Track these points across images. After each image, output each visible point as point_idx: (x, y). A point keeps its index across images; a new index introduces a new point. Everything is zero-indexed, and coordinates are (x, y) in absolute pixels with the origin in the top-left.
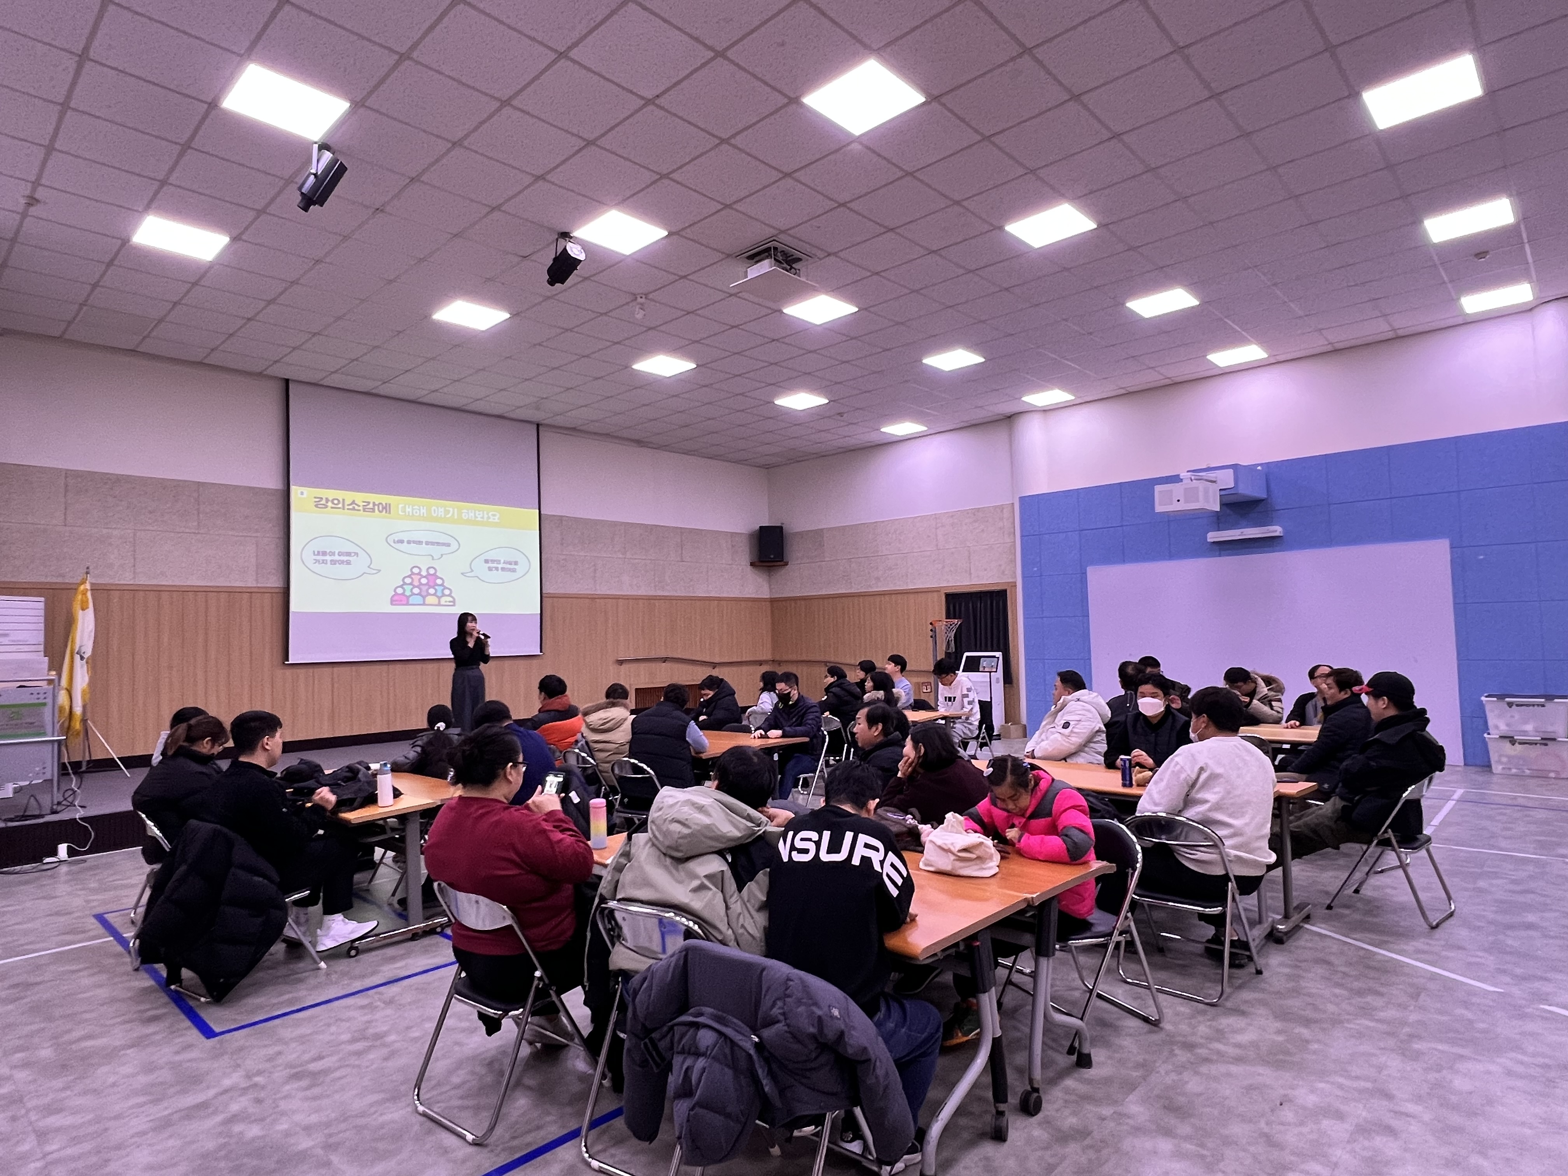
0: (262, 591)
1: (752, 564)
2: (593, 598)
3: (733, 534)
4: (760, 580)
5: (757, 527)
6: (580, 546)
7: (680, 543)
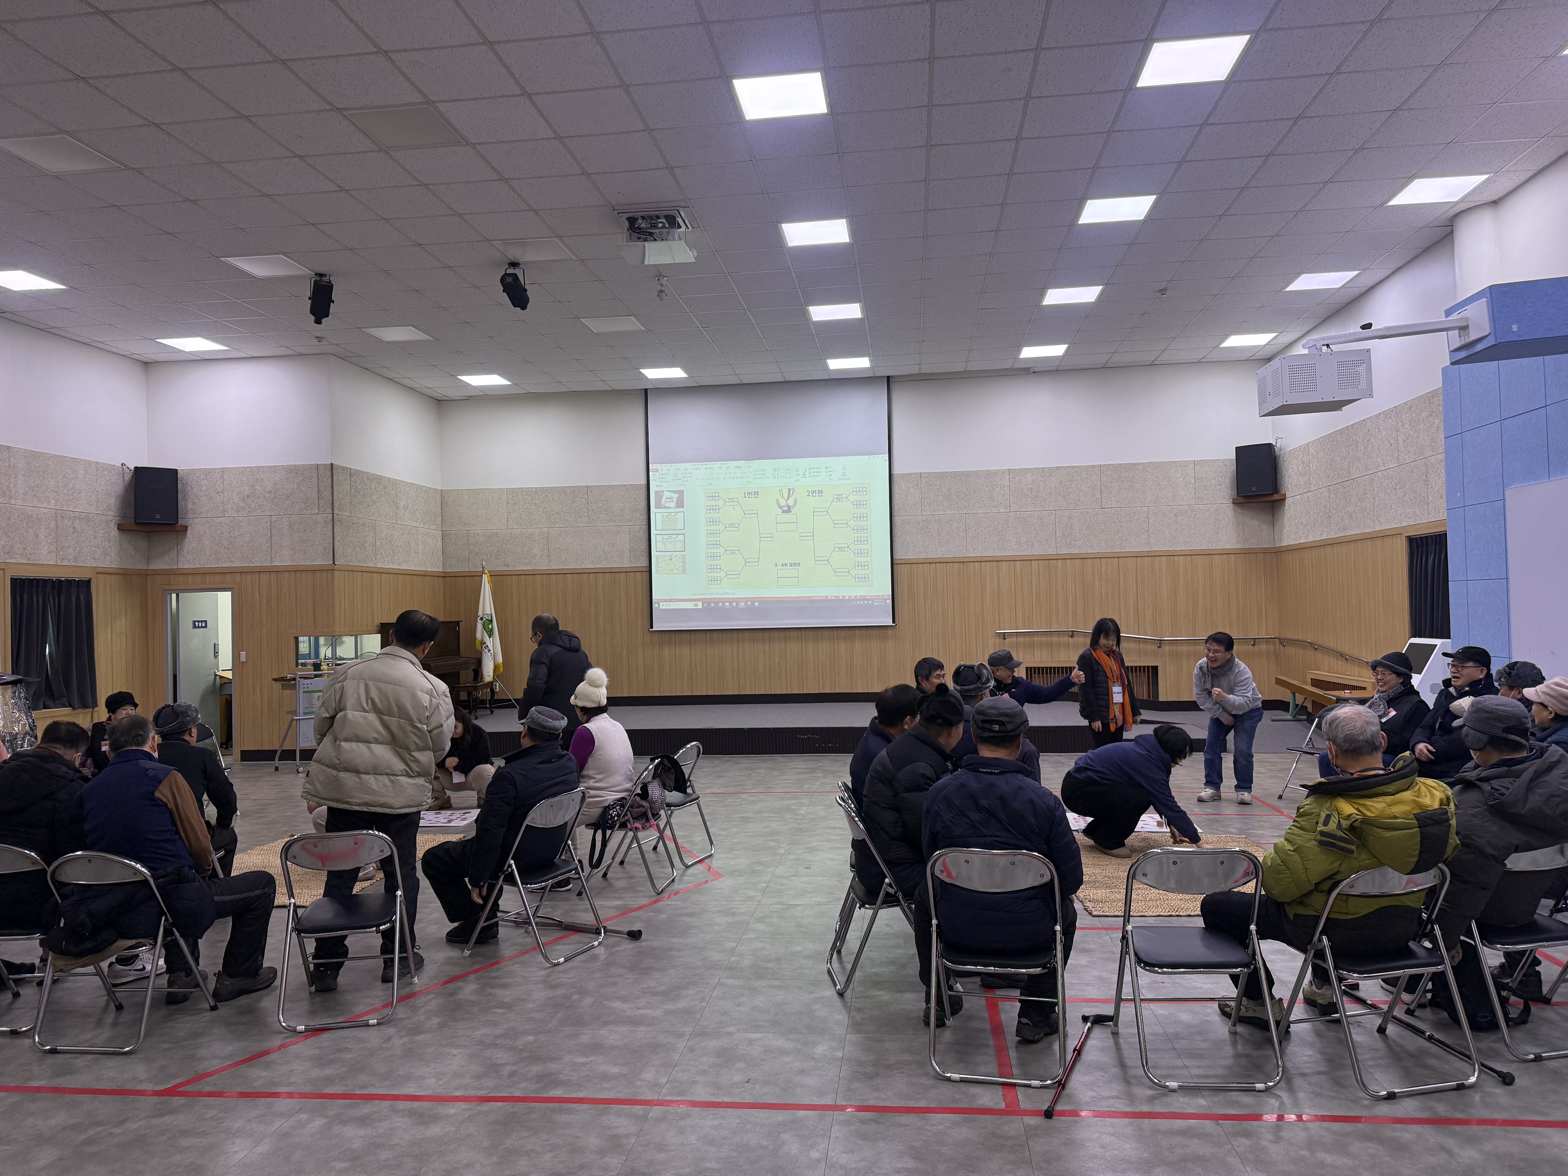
1: (1234, 502)
2: (963, 562)
4: (1254, 523)
5: (1236, 450)
6: (945, 503)
7: (1099, 485)
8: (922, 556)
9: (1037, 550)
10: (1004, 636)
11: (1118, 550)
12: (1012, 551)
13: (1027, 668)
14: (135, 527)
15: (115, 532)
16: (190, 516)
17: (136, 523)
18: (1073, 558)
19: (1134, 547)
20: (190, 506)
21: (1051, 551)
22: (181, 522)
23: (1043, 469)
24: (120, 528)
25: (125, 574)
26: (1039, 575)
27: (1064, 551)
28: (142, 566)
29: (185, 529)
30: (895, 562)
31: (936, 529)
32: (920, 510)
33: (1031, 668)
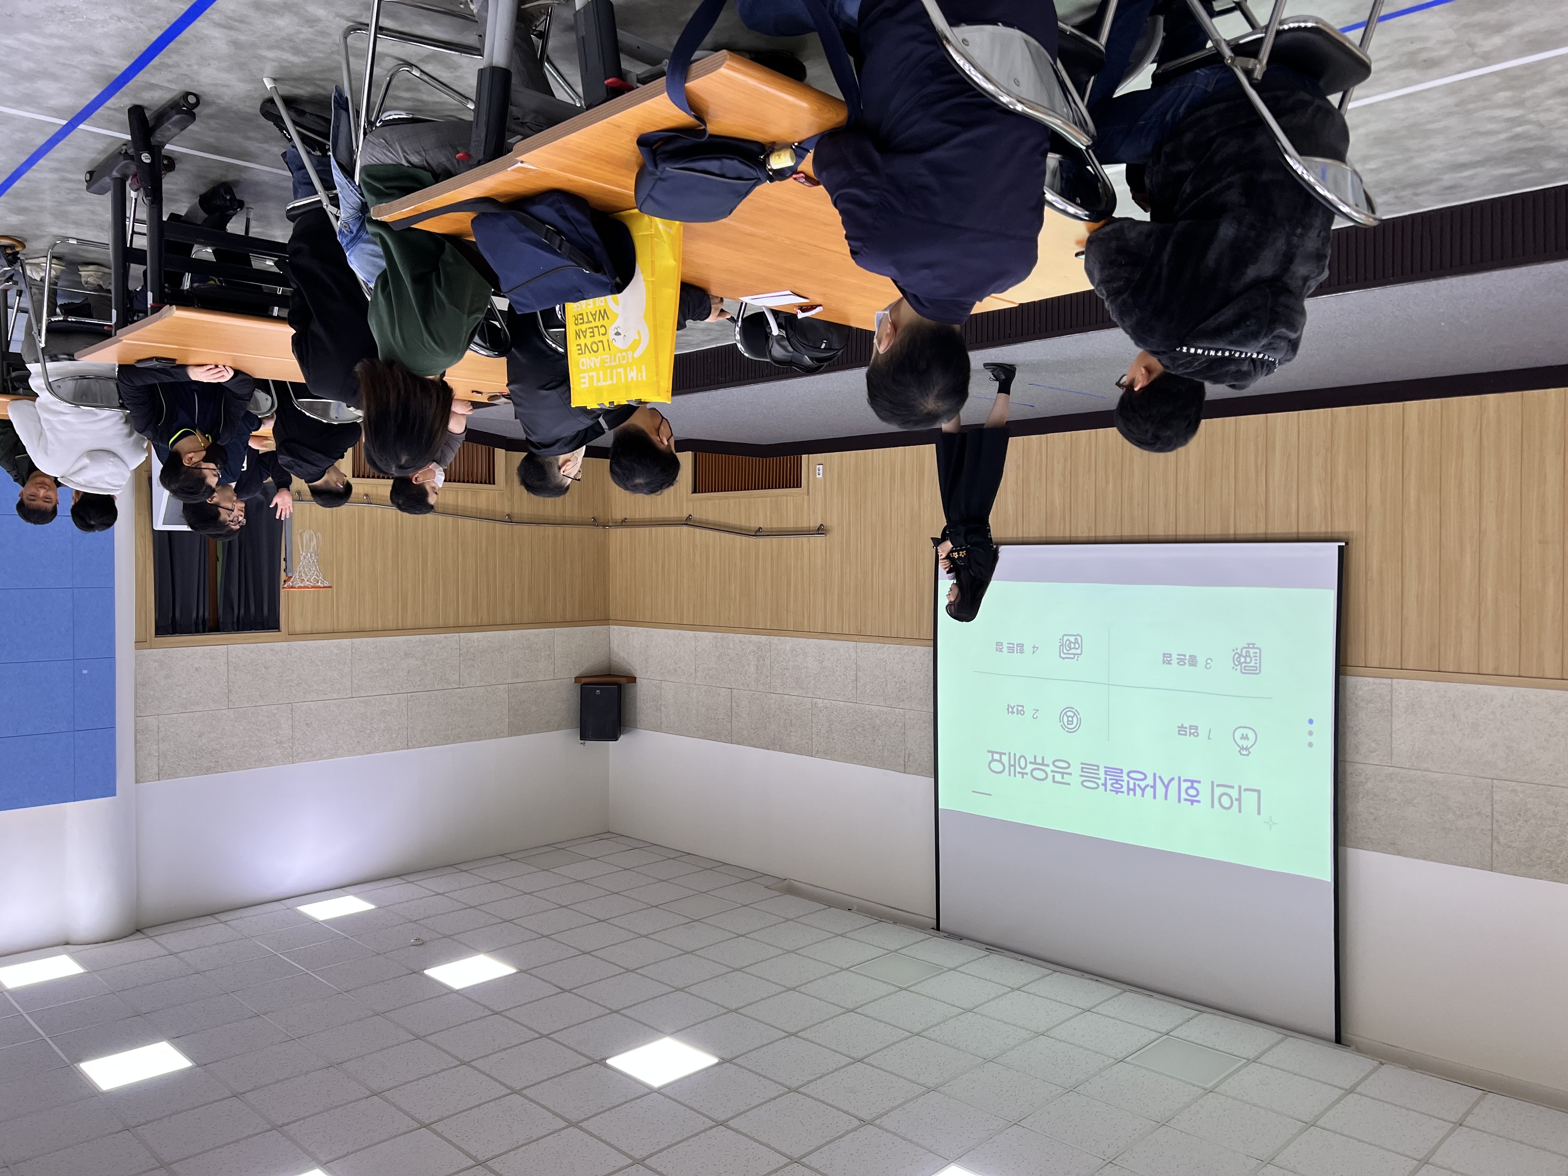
0: (1384, 670)
1: (633, 679)
2: (860, 635)
3: (658, 729)
4: (622, 654)
5: (622, 738)
6: (878, 722)
7: (733, 719)
8: (905, 648)
9: (787, 643)
10: (821, 530)
11: (720, 634)
12: (811, 644)
13: (801, 487)
18: (757, 631)
19: (707, 637)
21: (775, 640)
23: (781, 750)
26: (787, 611)
27: (763, 638)
30: (932, 643)
31: (889, 686)
32: (907, 717)
33: (797, 487)
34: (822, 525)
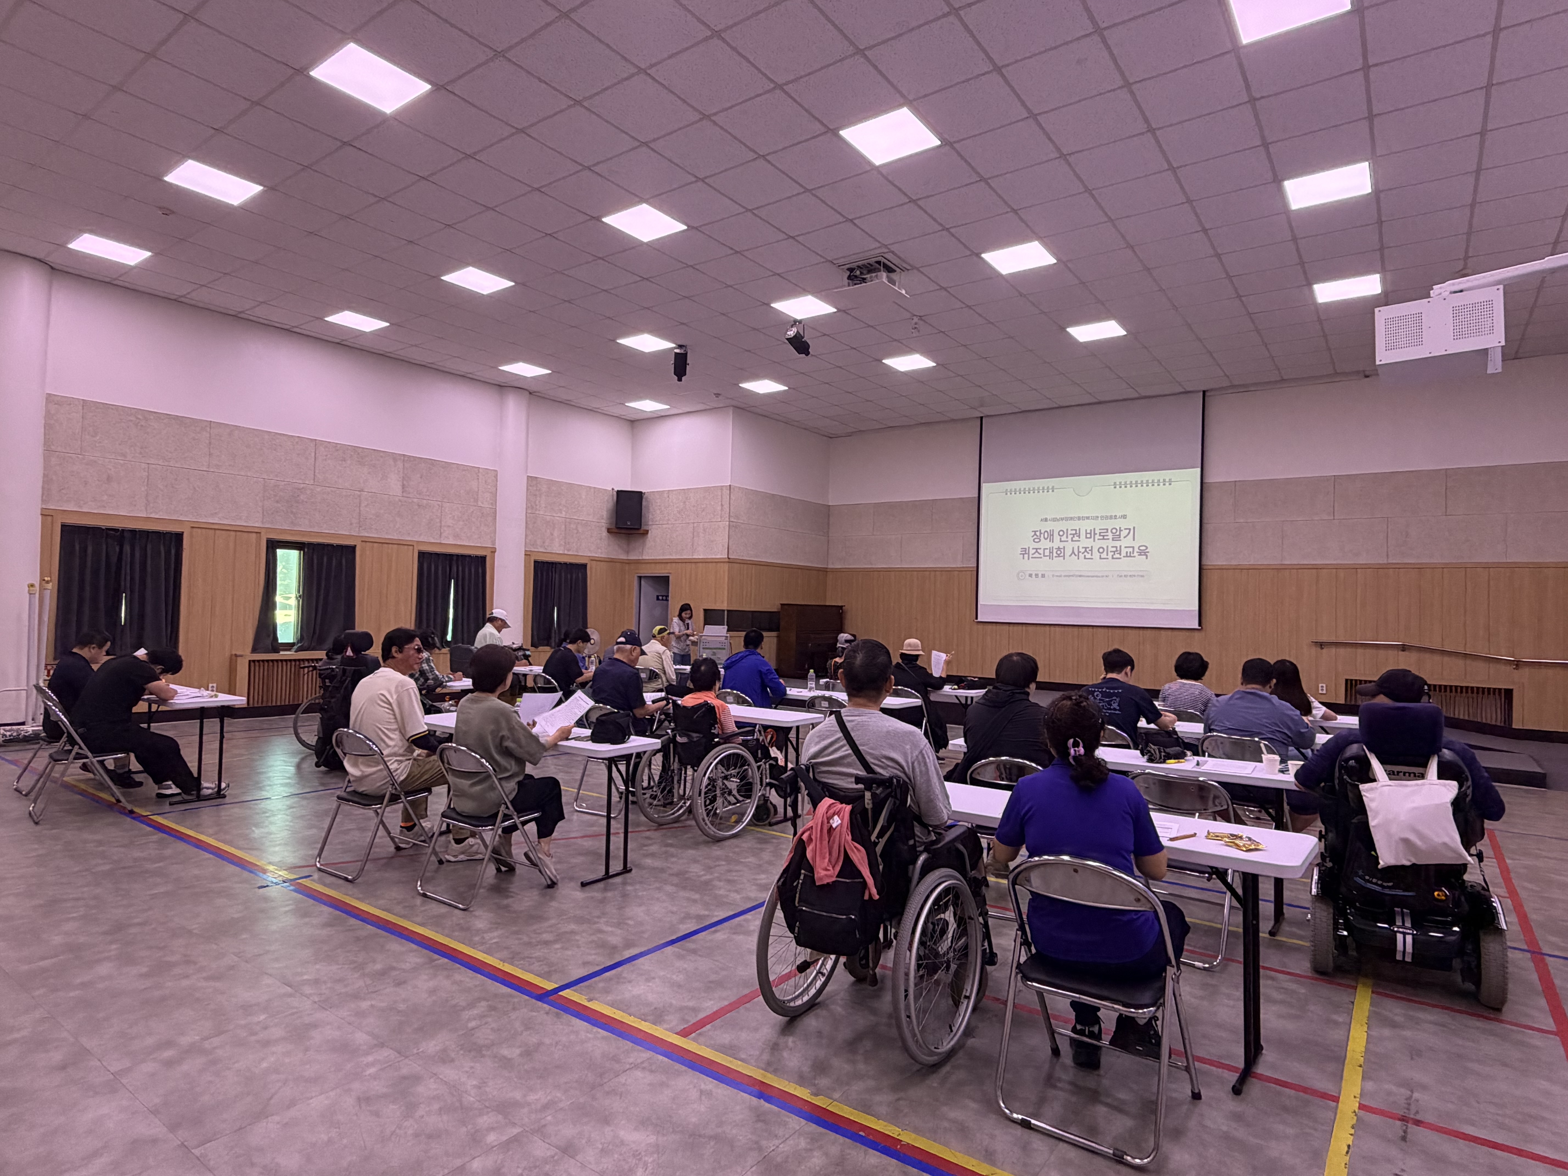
2: (1279, 569)
6: (1261, 511)
8: (1234, 563)
9: (1364, 559)
10: (1321, 645)
11: (1466, 561)
12: (1335, 560)
14: (616, 531)
15: (605, 533)
16: (650, 523)
17: (618, 528)
18: (1409, 567)
20: (651, 516)
21: (1382, 560)
22: (644, 527)
23: (1375, 474)
24: (609, 531)
25: (611, 561)
27: (1397, 561)
28: (623, 557)
29: (647, 532)
30: (1203, 567)
31: (1250, 537)
32: (1232, 518)
34: (1322, 648)
